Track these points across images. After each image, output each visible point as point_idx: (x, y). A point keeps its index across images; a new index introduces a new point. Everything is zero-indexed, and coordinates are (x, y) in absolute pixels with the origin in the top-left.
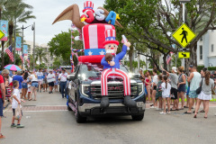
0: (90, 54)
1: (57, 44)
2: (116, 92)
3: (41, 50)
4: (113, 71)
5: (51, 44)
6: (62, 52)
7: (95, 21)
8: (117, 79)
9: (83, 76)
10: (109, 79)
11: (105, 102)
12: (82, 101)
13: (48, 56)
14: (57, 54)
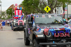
0: (16, 16)
1: (9, 11)
2: (21, 24)
3: (3, 13)
4: (20, 20)
5: (7, 11)
6: (11, 13)
7: (17, 9)
8: (21, 22)
9: (15, 21)
10: (20, 22)
11: (19, 26)
12: (14, 26)
13: (6, 15)
14: (9, 14)
